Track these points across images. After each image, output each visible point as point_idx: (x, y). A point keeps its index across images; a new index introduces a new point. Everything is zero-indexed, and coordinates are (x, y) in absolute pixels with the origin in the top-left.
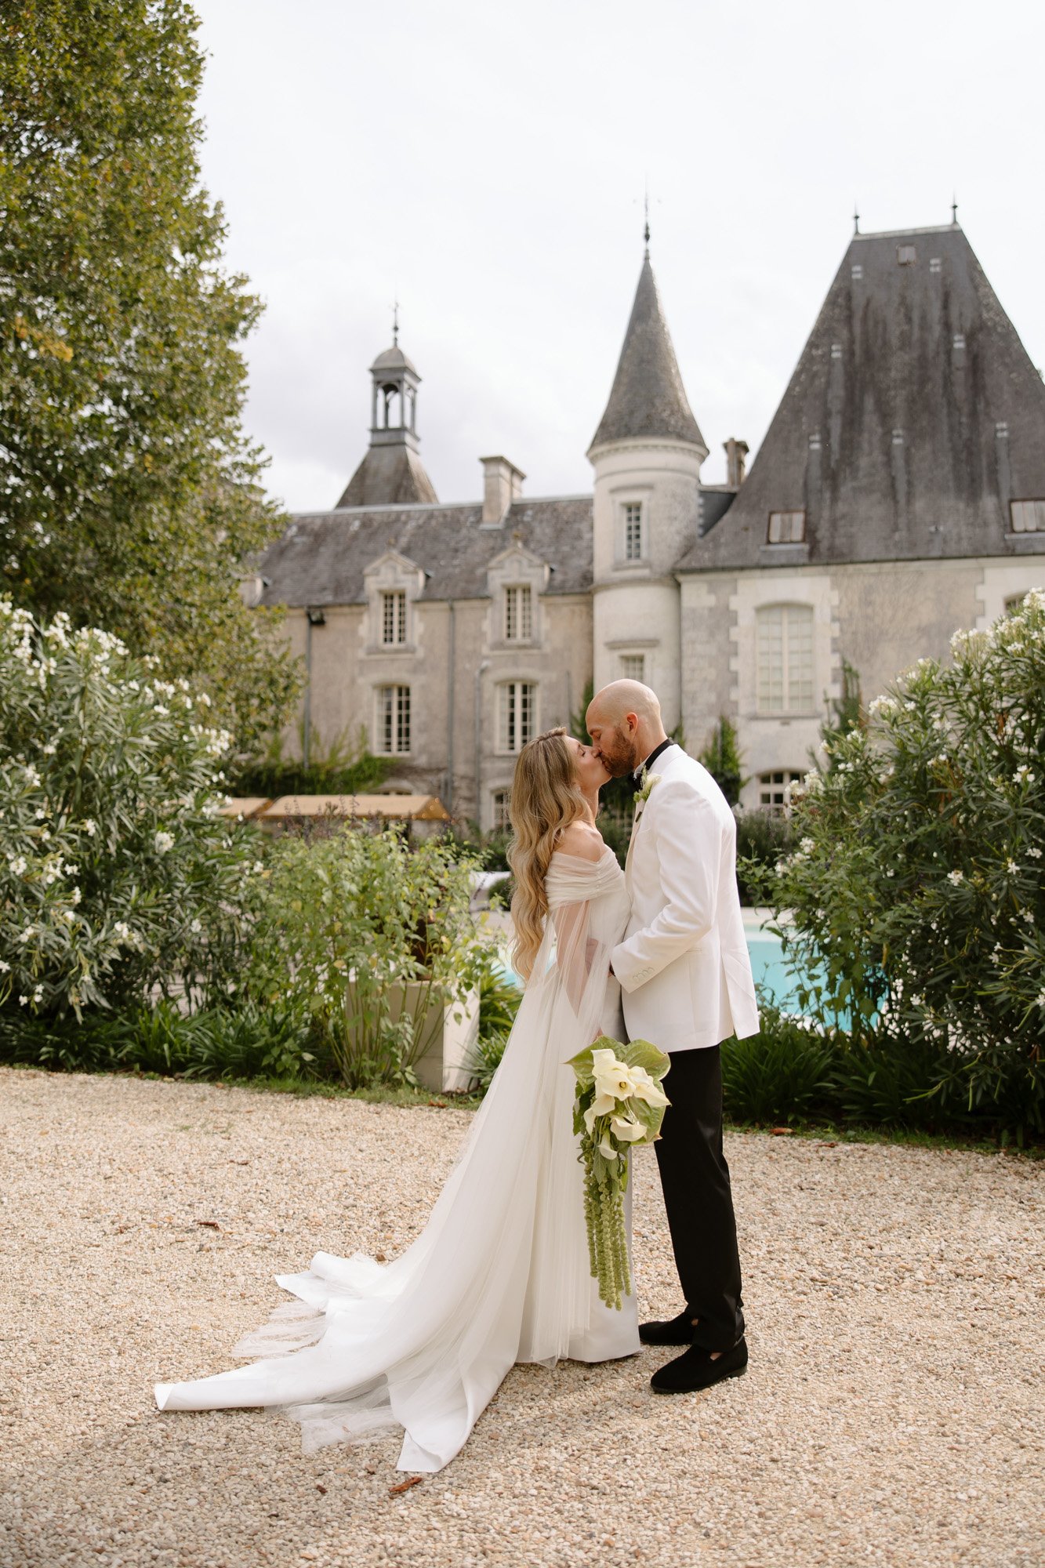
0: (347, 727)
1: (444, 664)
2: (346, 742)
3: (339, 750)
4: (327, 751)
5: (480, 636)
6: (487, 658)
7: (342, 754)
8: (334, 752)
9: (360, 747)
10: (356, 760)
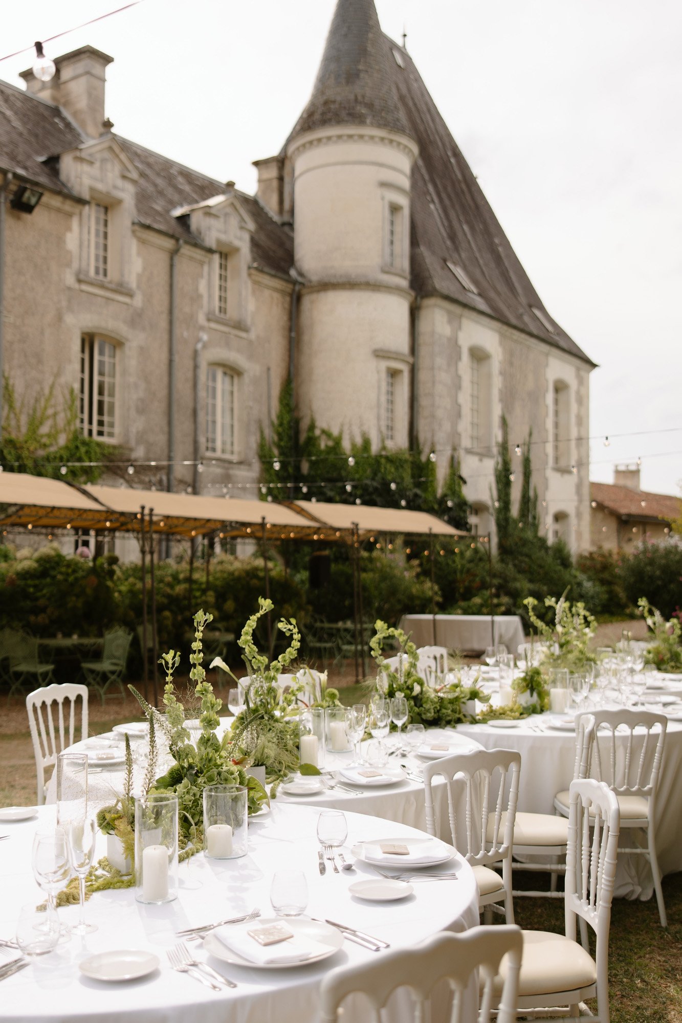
0: (52, 387)
1: (163, 324)
2: (50, 411)
3: (41, 423)
4: (24, 419)
5: (196, 298)
6: (202, 328)
7: (45, 429)
8: (35, 424)
9: (69, 423)
10: (62, 440)
